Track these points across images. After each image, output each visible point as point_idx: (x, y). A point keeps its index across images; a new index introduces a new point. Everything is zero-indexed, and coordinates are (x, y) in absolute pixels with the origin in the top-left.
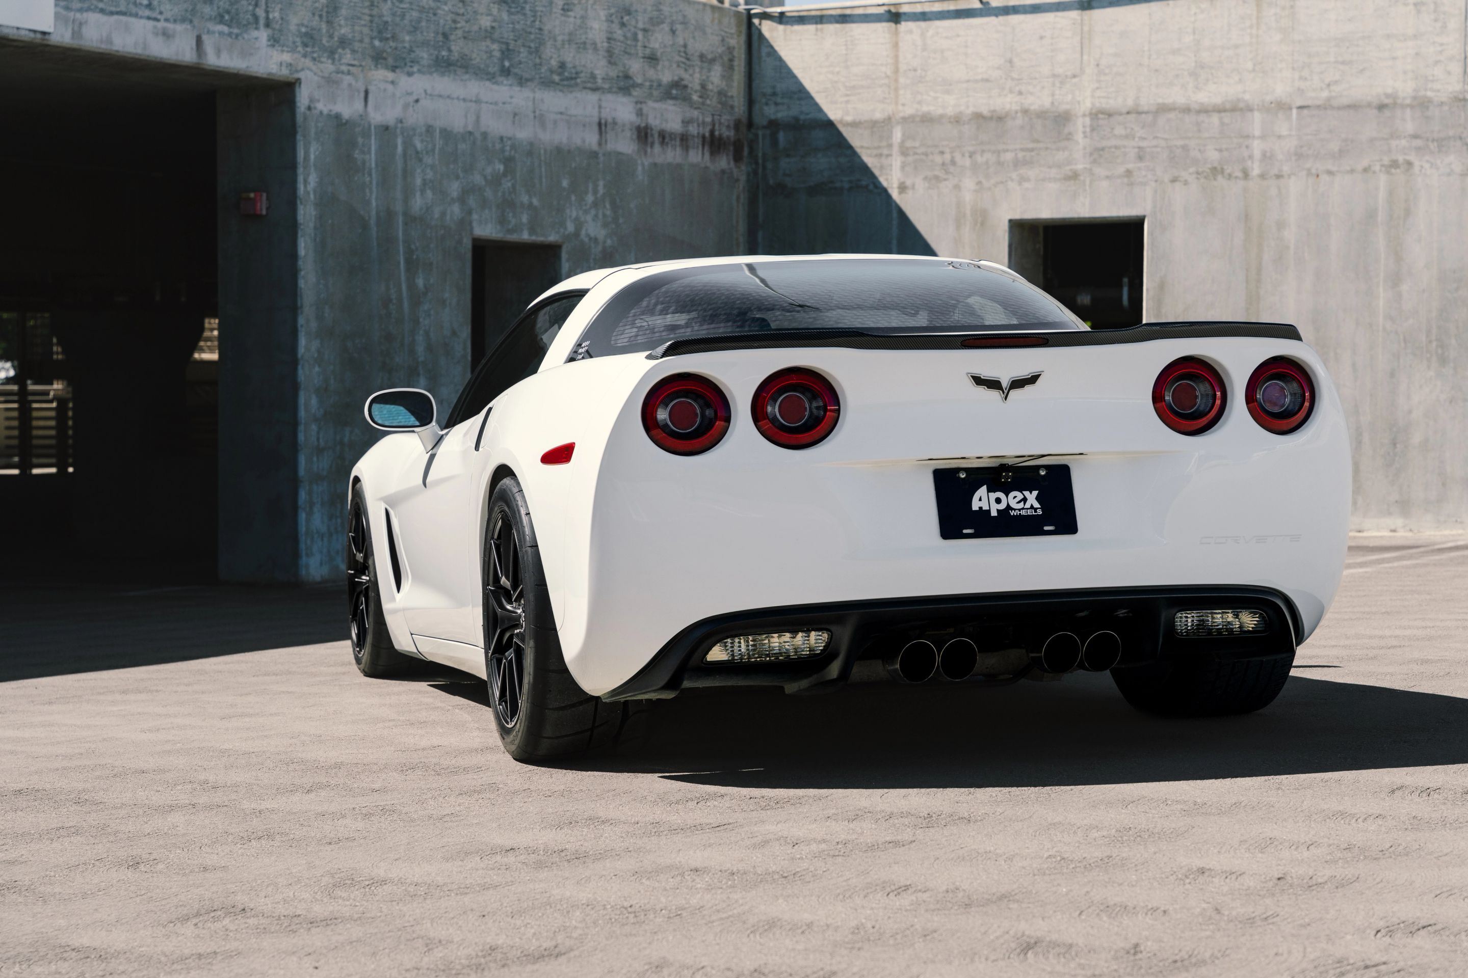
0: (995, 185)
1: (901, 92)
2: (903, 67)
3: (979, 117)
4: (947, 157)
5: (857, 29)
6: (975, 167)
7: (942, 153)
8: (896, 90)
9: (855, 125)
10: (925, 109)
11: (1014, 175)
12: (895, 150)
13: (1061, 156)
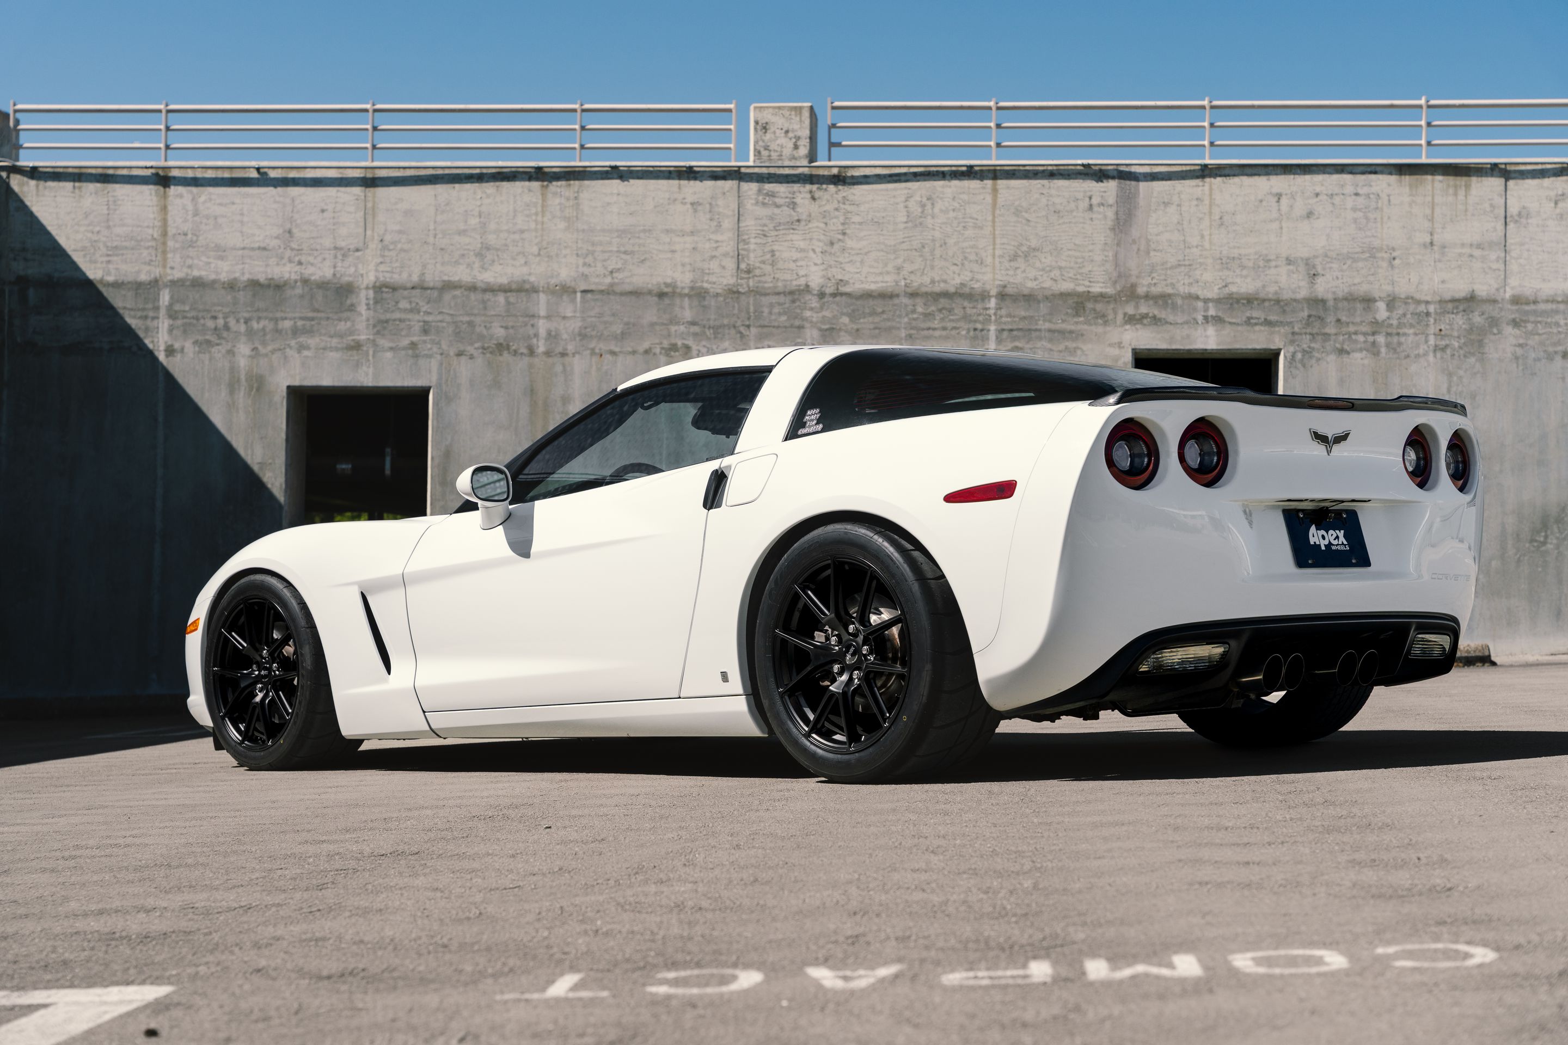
0: (273, 351)
1: (170, 255)
2: (171, 231)
3: (255, 285)
4: (221, 322)
5: (120, 190)
6: (250, 333)
7: (215, 318)
8: (164, 252)
9: (117, 285)
10: (196, 273)
11: (293, 343)
12: (163, 312)
13: (342, 326)
